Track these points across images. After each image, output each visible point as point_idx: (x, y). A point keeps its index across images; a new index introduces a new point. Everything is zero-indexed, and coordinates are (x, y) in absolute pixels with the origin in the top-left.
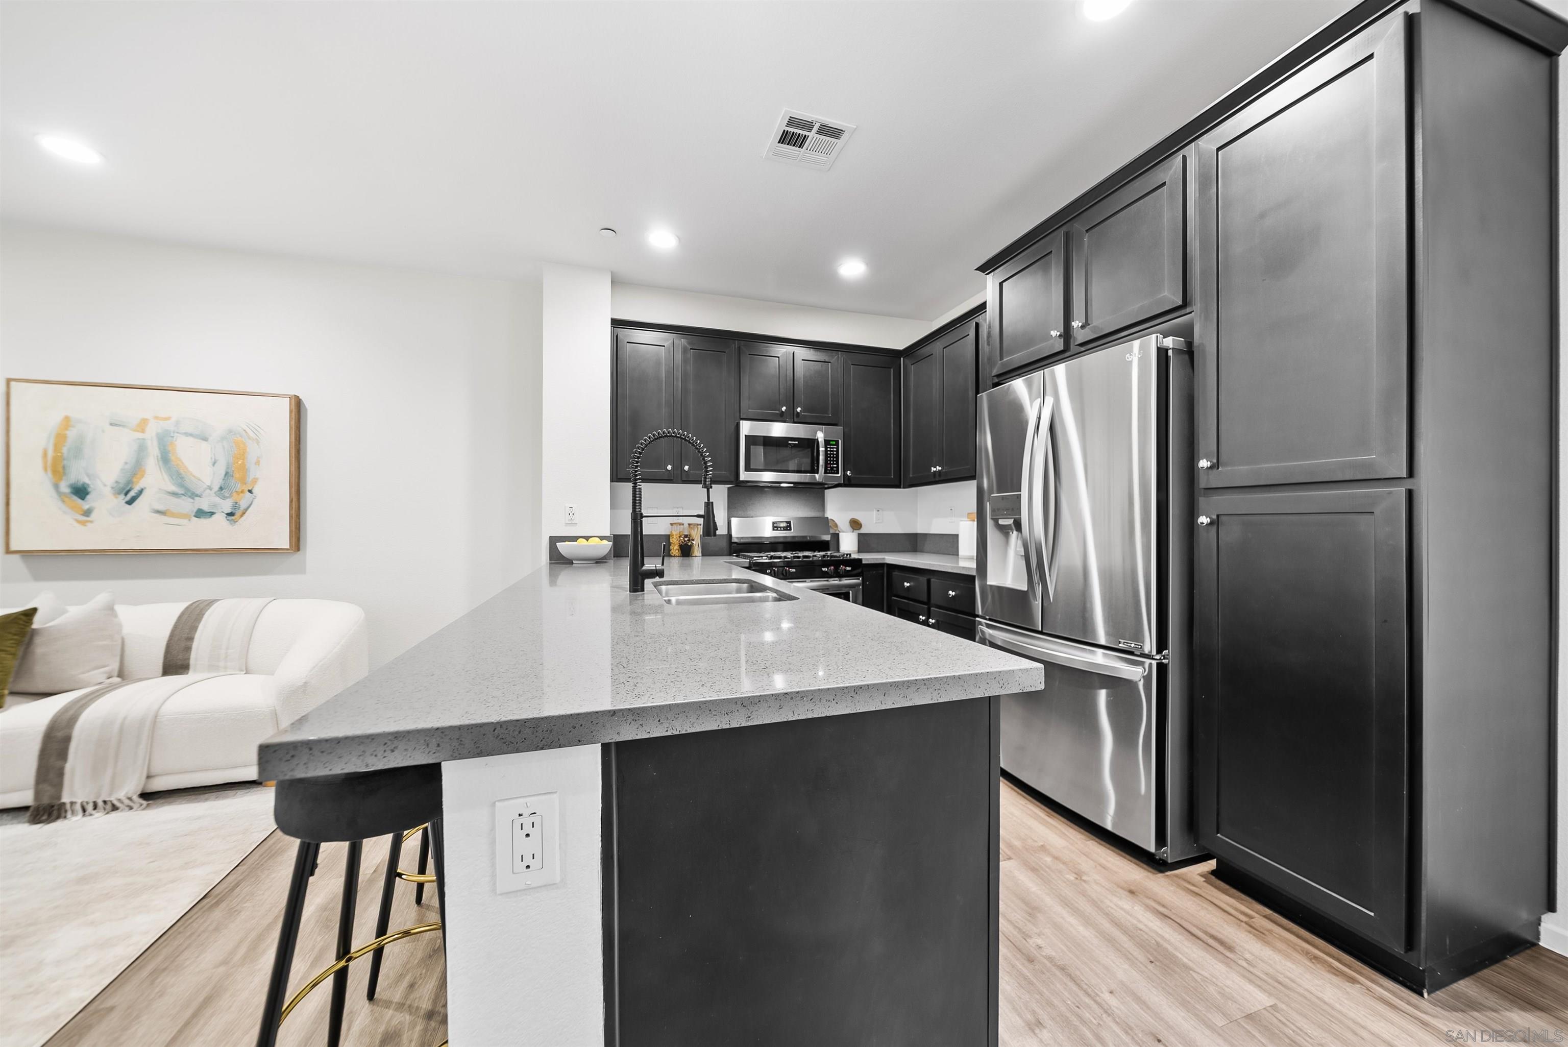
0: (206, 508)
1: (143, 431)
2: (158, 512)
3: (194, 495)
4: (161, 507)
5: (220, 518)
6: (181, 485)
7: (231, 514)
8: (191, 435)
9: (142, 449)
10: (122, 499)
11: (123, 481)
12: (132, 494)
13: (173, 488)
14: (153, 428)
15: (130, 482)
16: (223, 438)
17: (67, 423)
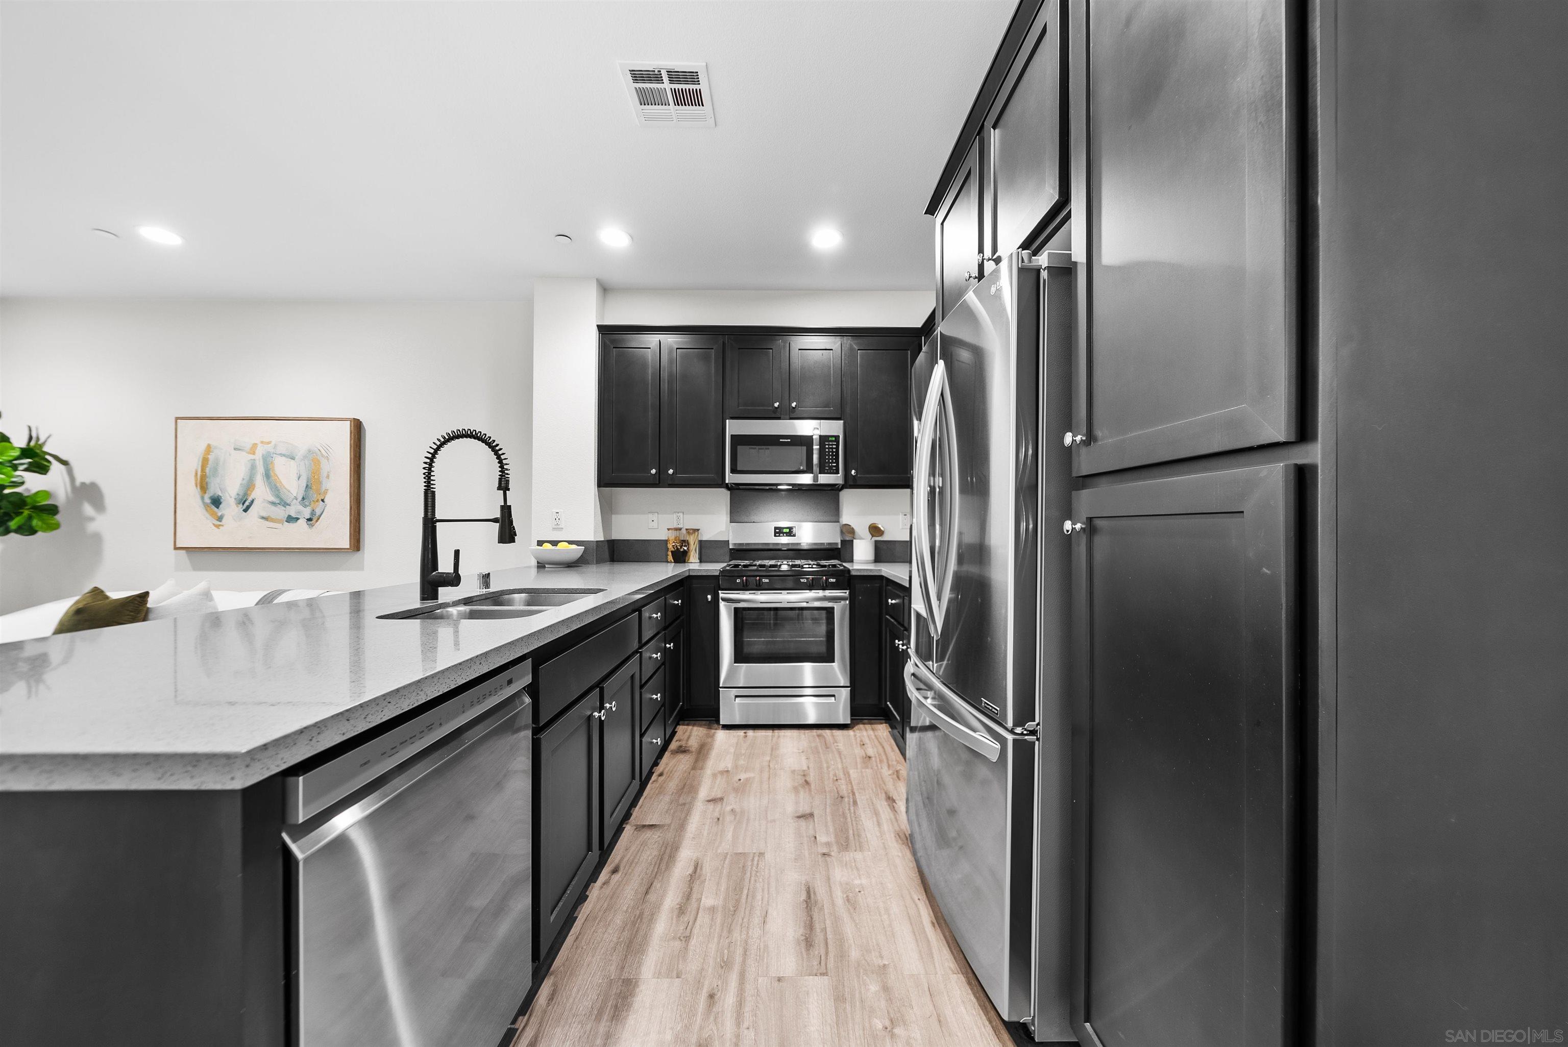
0: (294, 515)
1: (254, 454)
2: (263, 518)
3: (286, 504)
4: (265, 515)
5: (302, 522)
6: (278, 496)
7: (310, 520)
8: (284, 455)
9: (253, 467)
10: (241, 508)
11: (241, 493)
12: (247, 503)
13: (272, 499)
14: (260, 451)
15: (246, 494)
16: (305, 457)
17: (209, 449)
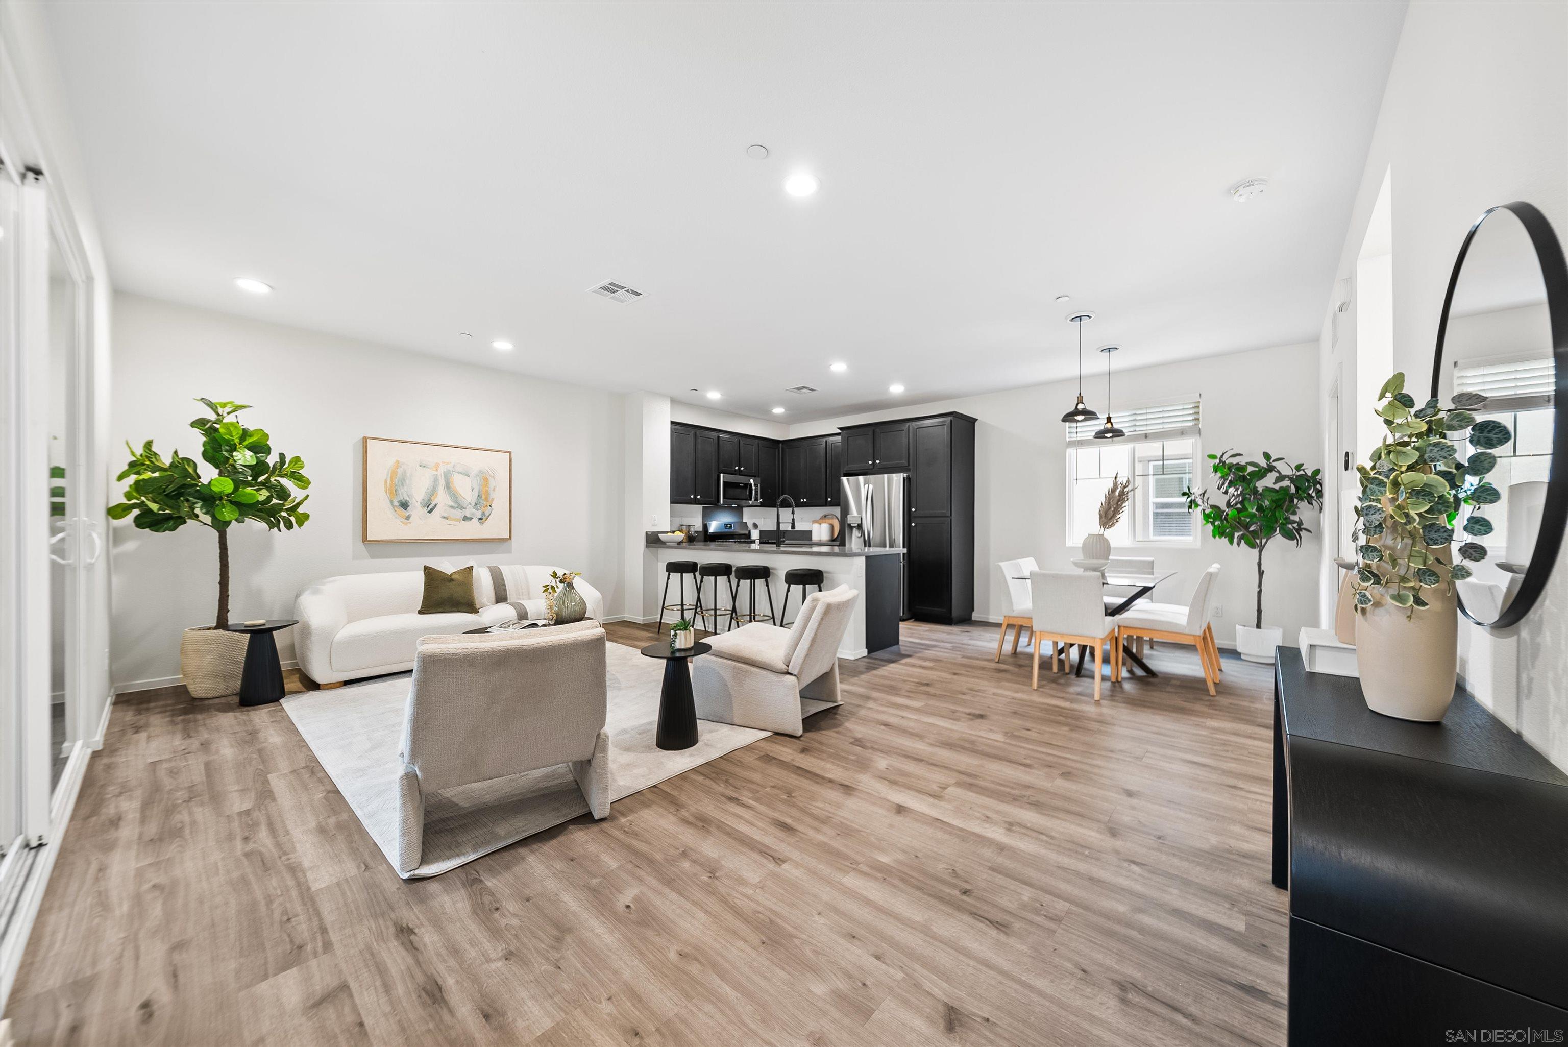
0: (468, 516)
1: (437, 470)
2: (444, 517)
3: (462, 508)
4: (445, 515)
5: (475, 521)
6: (456, 502)
7: (481, 519)
8: (461, 473)
9: (436, 480)
10: (426, 510)
11: (426, 499)
12: (431, 507)
13: (452, 504)
14: (441, 470)
15: (430, 500)
16: (477, 475)
17: (398, 464)
